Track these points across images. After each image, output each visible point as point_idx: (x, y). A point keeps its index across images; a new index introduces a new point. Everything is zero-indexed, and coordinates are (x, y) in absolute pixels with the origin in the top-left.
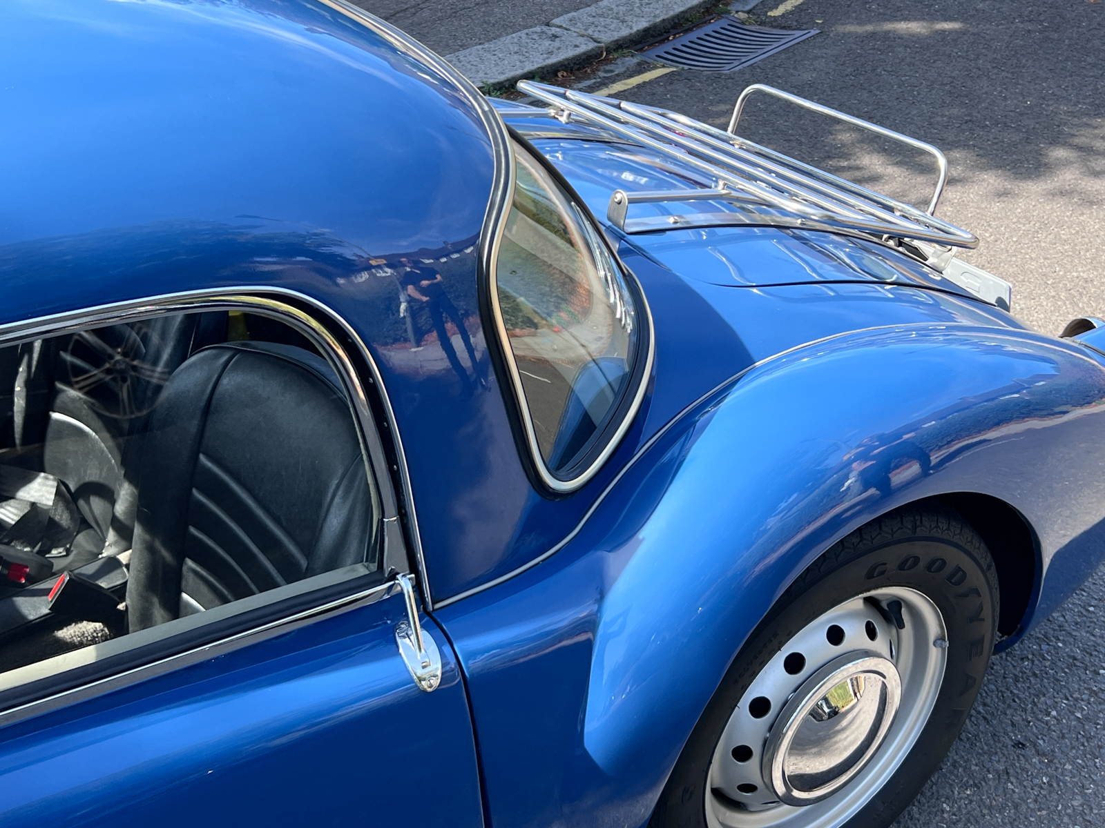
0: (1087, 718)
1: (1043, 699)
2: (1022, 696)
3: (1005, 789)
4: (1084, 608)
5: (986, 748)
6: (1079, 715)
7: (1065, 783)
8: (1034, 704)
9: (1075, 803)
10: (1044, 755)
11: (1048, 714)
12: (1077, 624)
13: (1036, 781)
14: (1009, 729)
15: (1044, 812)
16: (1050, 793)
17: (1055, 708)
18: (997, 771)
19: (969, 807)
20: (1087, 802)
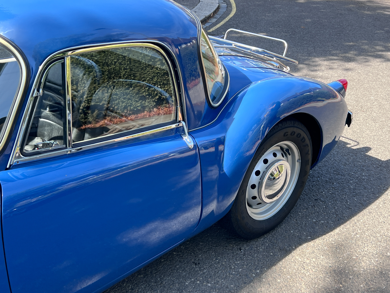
0: (333, 193)
1: (320, 190)
2: (315, 189)
3: (314, 209)
4: (327, 170)
5: (307, 201)
6: (330, 193)
7: (330, 207)
8: (318, 191)
9: (333, 211)
10: (323, 201)
11: (322, 193)
12: (326, 173)
13: (322, 207)
14: (313, 196)
15: (326, 213)
16: (326, 209)
17: (324, 192)
18: (312, 206)
19: (306, 213)
20: (336, 210)
